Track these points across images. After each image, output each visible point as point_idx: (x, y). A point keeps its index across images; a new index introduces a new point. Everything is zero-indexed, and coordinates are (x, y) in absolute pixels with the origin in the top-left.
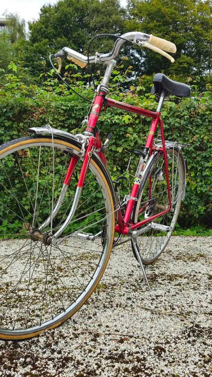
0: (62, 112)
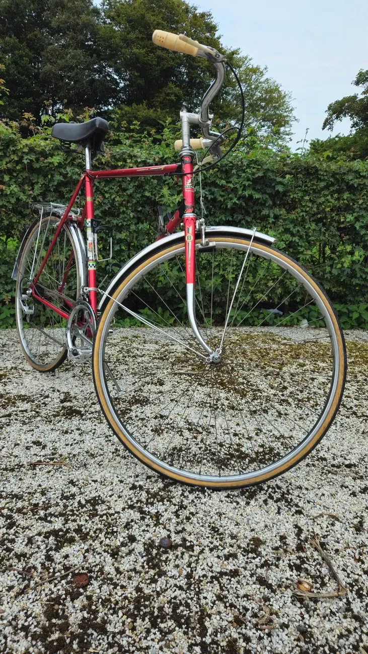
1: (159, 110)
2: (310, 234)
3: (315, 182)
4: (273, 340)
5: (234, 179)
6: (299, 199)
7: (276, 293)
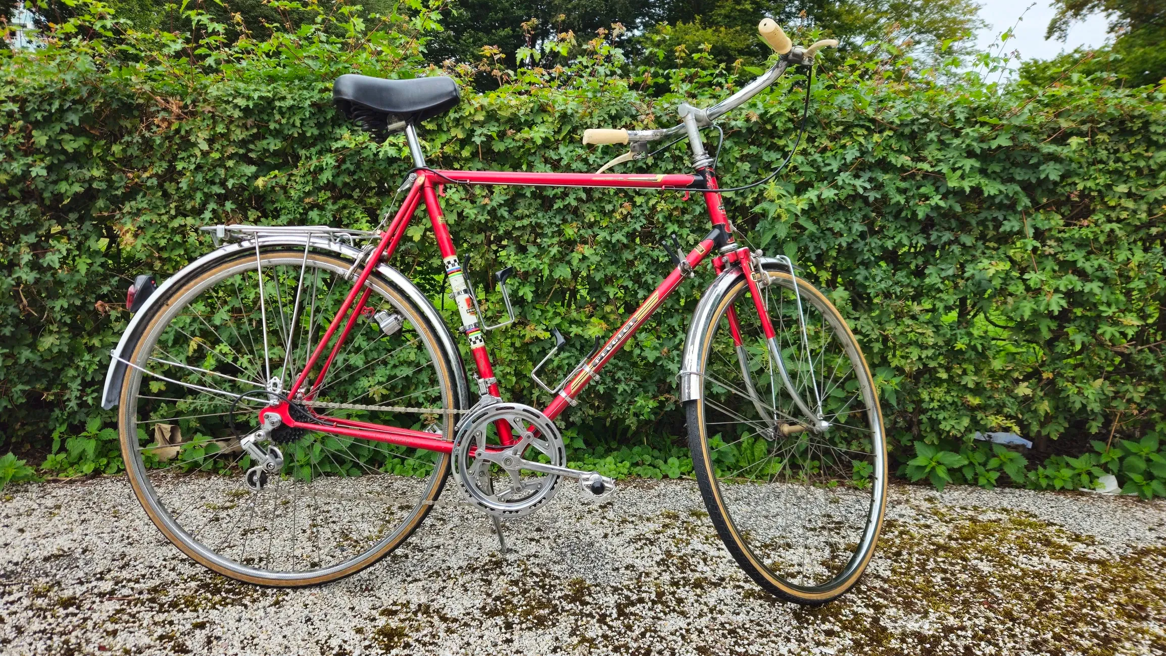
0: (237, 114)
1: (722, 29)
2: (1132, 274)
3: (1140, 150)
4: (1047, 543)
5: (931, 152)
6: (1099, 191)
7: (1035, 411)
